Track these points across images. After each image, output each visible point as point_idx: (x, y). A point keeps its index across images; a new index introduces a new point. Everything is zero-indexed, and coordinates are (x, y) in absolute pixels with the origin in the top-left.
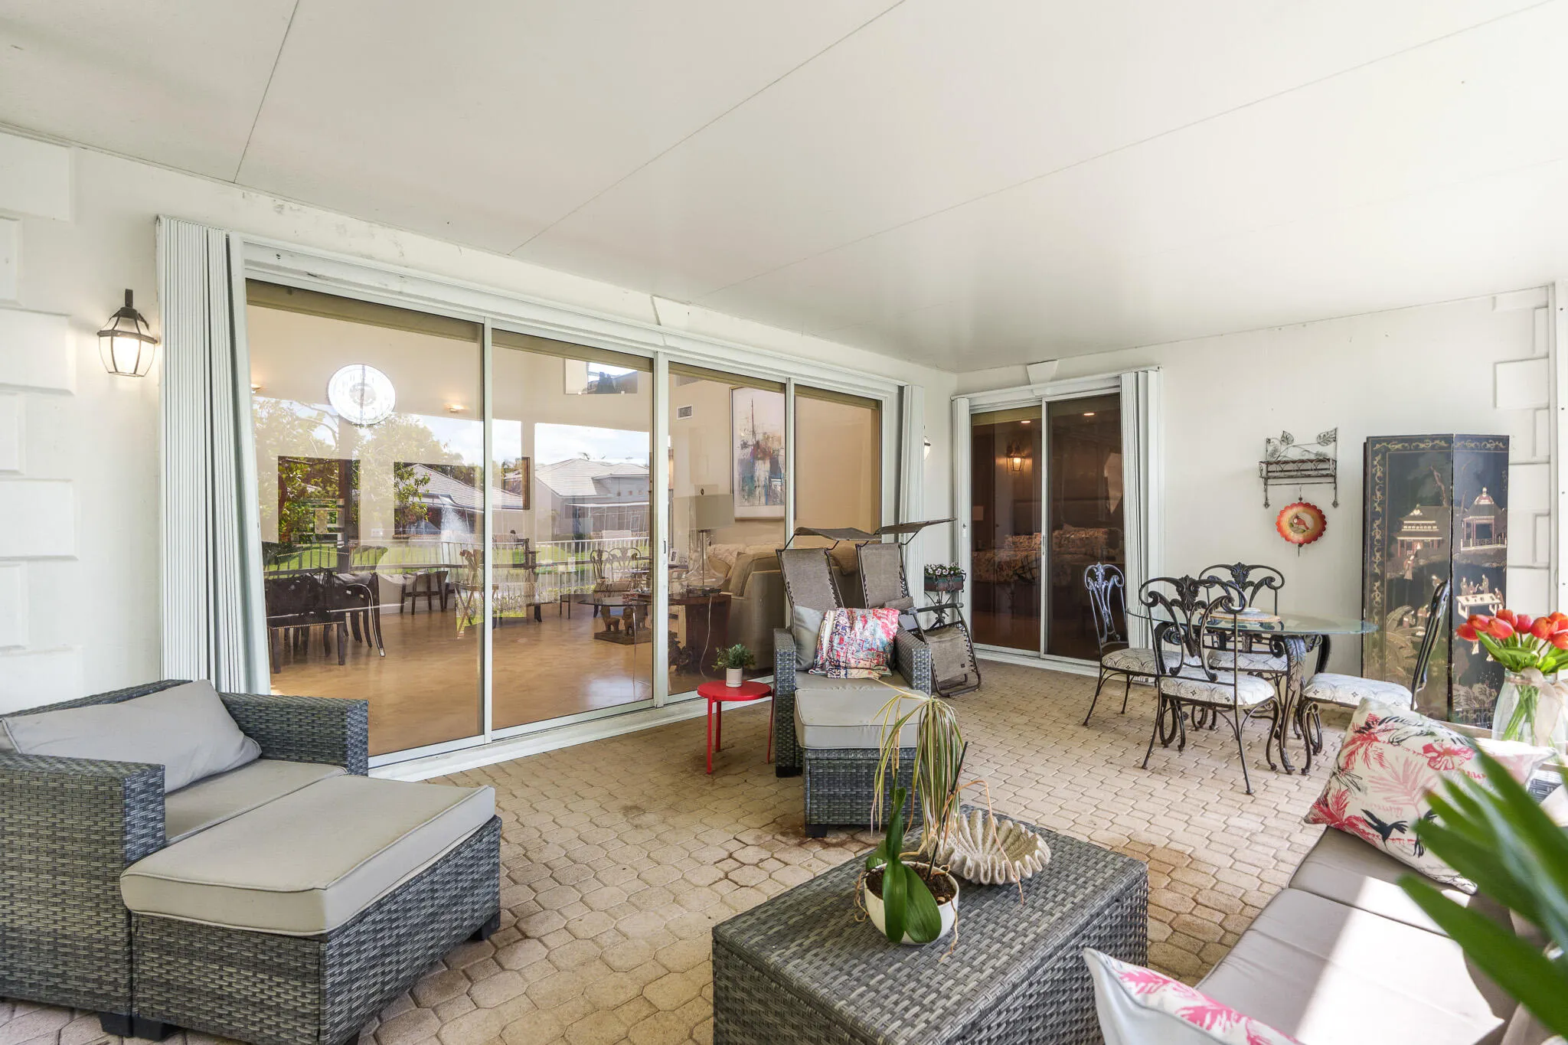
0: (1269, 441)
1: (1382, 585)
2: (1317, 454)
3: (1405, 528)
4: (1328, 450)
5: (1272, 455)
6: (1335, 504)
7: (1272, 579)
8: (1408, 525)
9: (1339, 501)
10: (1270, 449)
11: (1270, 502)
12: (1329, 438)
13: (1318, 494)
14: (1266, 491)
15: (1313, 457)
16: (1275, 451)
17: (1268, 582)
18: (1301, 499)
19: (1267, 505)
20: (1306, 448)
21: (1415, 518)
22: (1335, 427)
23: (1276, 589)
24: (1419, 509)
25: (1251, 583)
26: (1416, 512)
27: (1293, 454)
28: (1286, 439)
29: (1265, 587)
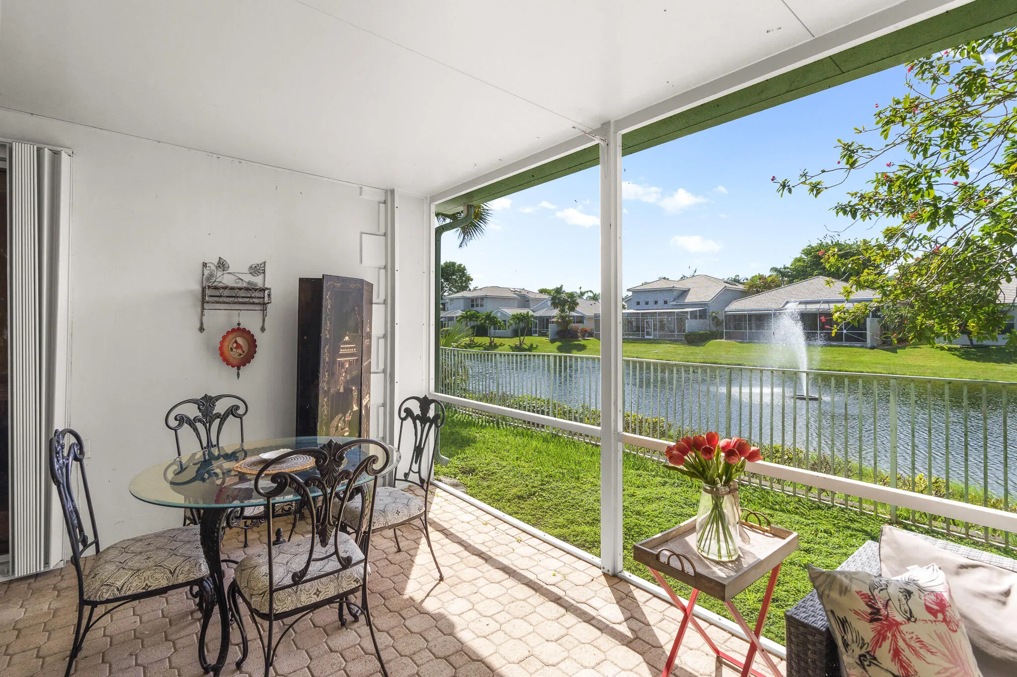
0: (205, 265)
1: (328, 399)
2: (249, 283)
3: (342, 351)
4: (258, 280)
5: (208, 279)
6: (263, 329)
7: (237, 407)
8: (344, 348)
9: (266, 327)
10: (206, 272)
11: (205, 326)
12: (258, 269)
13: (250, 320)
14: (202, 314)
15: (245, 285)
16: (211, 275)
17: (232, 411)
18: (239, 324)
19: (202, 329)
20: (241, 276)
21: (347, 343)
22: (263, 261)
23: (240, 417)
24: (348, 335)
25: (218, 416)
26: (347, 338)
27: (228, 280)
28: (222, 265)
29: (231, 416)
